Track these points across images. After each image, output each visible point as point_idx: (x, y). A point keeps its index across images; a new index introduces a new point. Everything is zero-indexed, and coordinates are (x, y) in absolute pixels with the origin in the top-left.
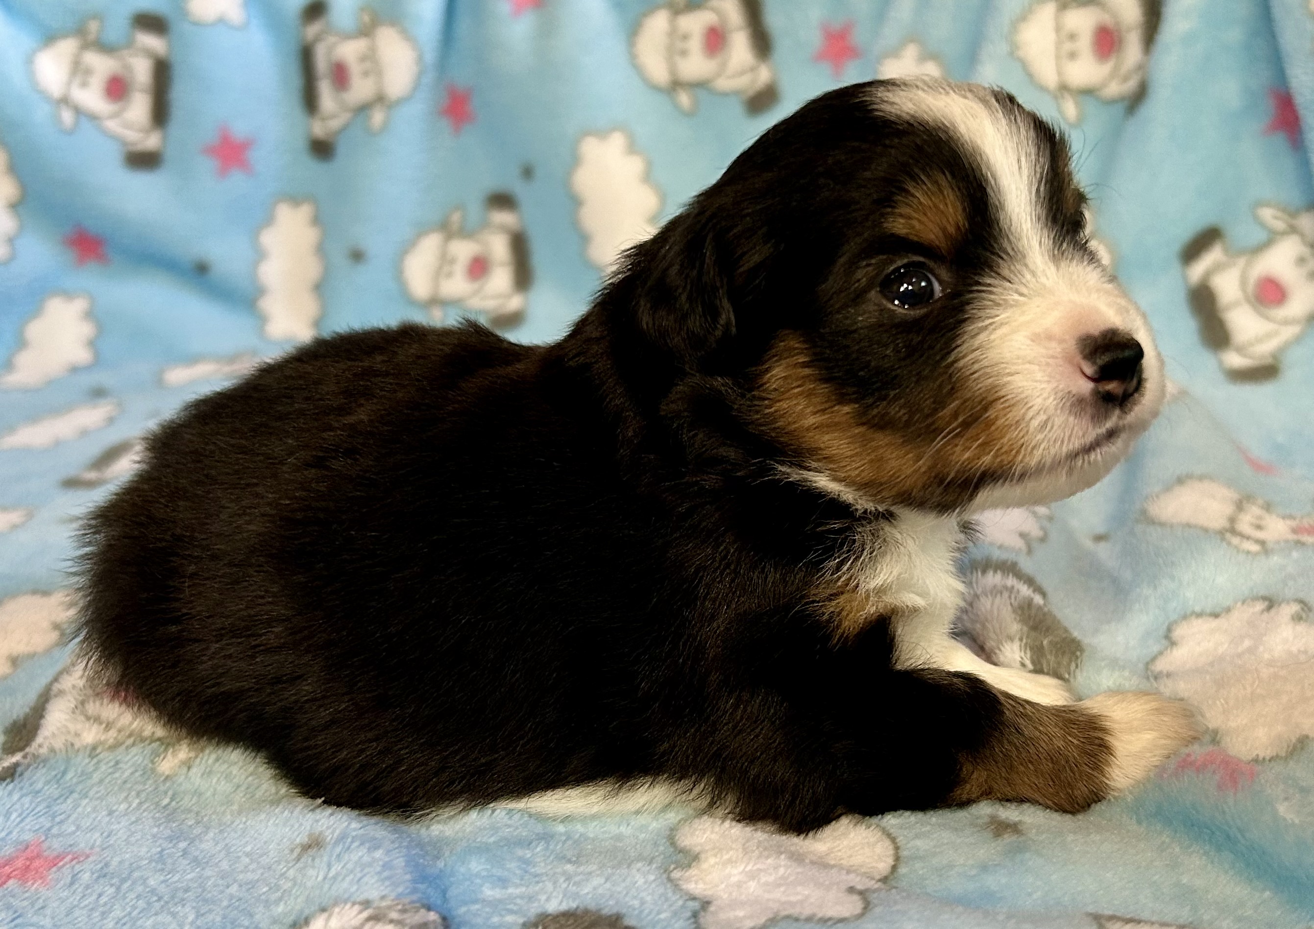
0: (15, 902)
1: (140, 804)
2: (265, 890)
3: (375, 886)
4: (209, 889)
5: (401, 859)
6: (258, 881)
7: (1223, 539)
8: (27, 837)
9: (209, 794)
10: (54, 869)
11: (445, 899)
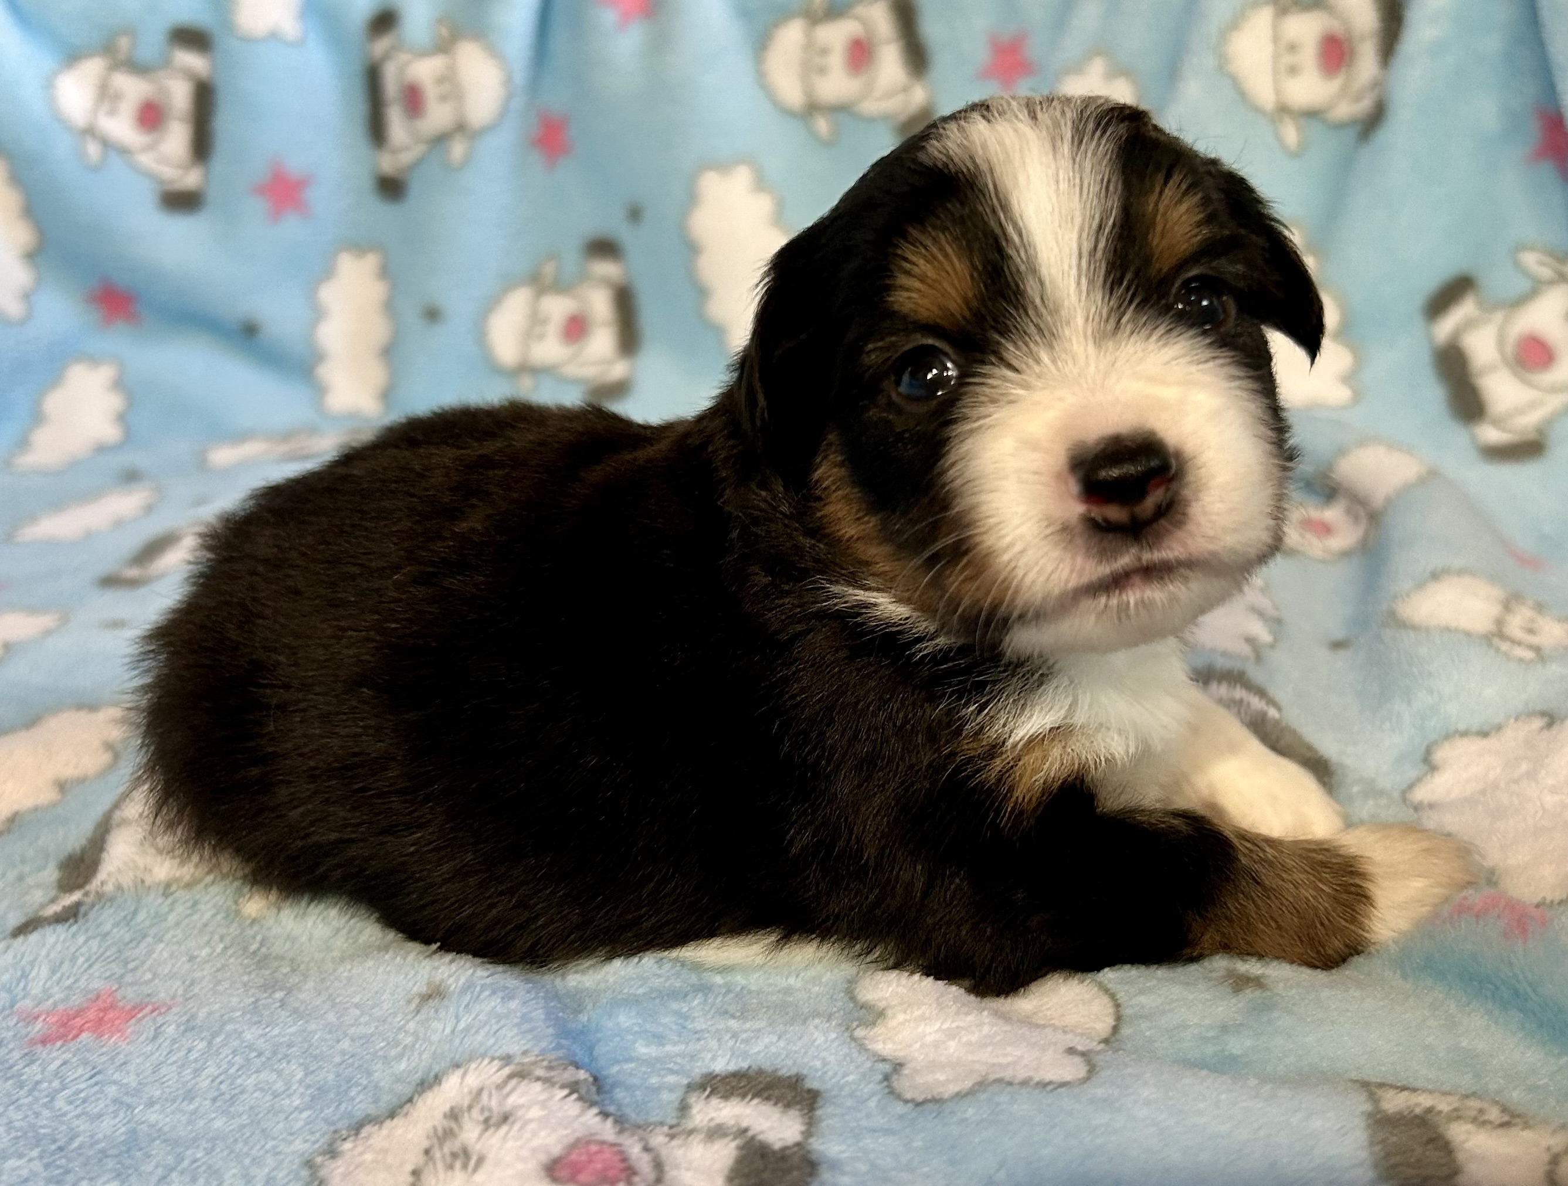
0: (92, 1057)
1: (226, 948)
2: (382, 1044)
3: (516, 1039)
4: (316, 1044)
5: (540, 1011)
6: (372, 1035)
7: (1490, 644)
8: (97, 984)
9: (304, 939)
10: (133, 1021)
11: (593, 1059)
